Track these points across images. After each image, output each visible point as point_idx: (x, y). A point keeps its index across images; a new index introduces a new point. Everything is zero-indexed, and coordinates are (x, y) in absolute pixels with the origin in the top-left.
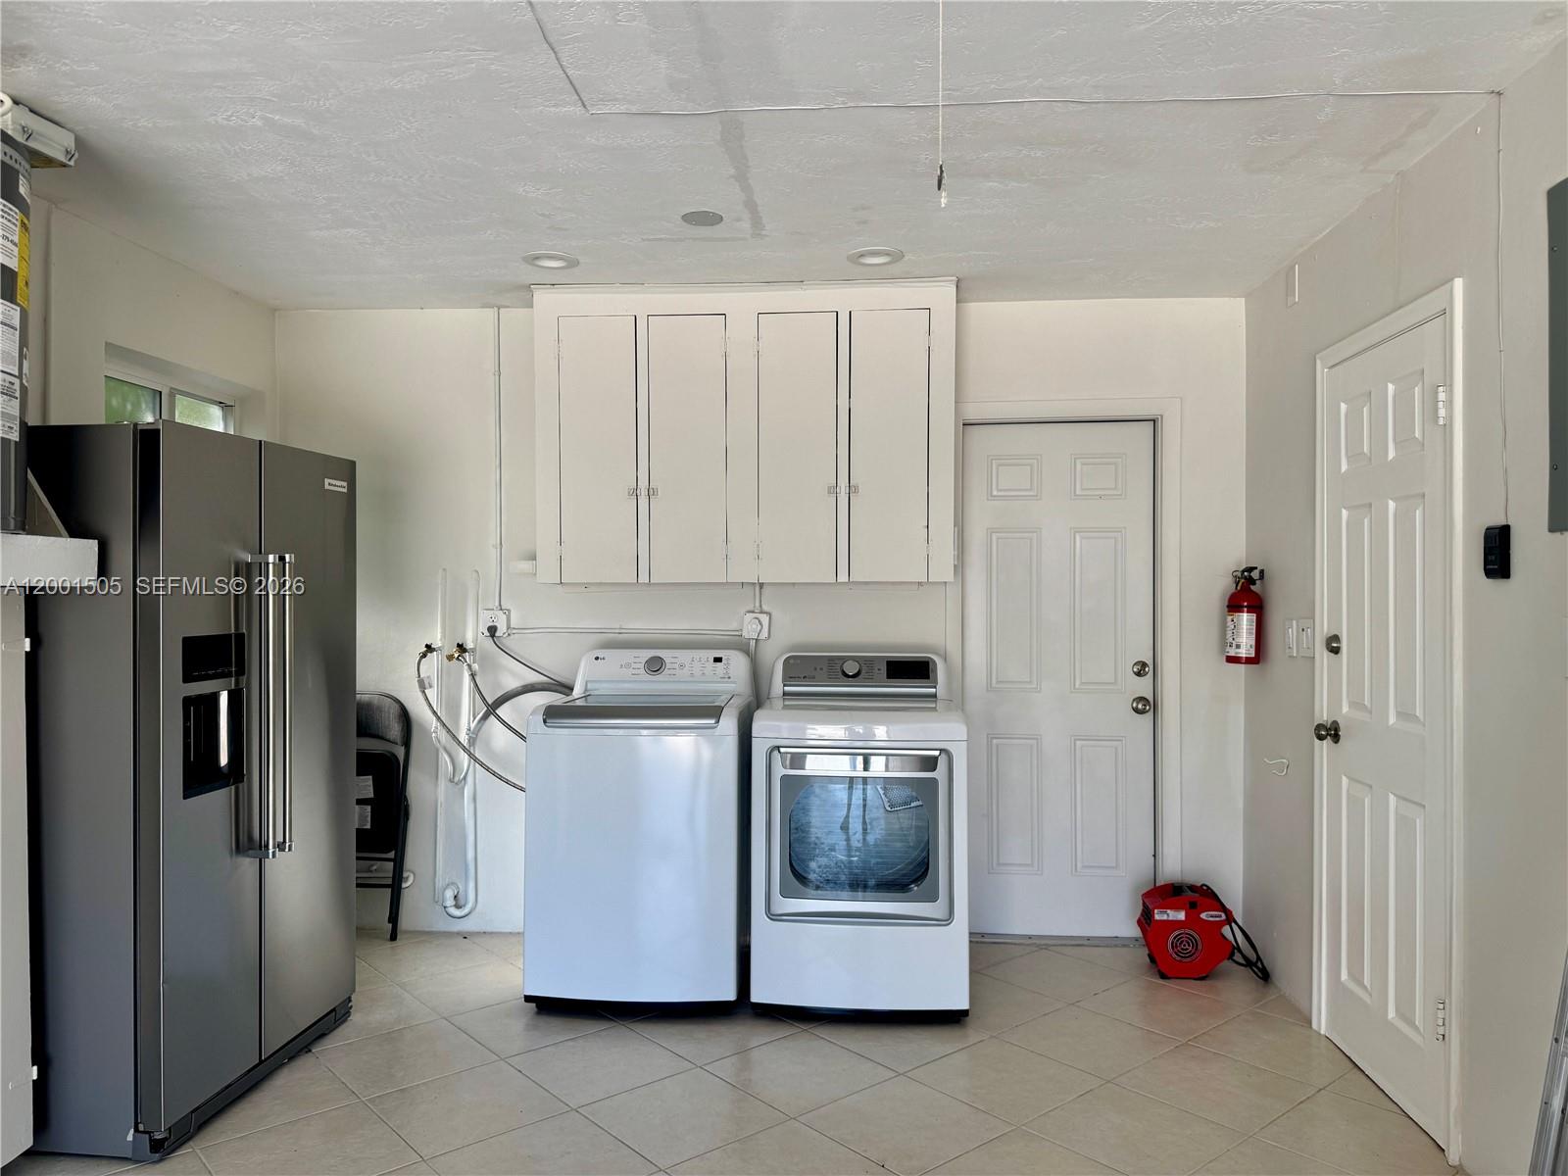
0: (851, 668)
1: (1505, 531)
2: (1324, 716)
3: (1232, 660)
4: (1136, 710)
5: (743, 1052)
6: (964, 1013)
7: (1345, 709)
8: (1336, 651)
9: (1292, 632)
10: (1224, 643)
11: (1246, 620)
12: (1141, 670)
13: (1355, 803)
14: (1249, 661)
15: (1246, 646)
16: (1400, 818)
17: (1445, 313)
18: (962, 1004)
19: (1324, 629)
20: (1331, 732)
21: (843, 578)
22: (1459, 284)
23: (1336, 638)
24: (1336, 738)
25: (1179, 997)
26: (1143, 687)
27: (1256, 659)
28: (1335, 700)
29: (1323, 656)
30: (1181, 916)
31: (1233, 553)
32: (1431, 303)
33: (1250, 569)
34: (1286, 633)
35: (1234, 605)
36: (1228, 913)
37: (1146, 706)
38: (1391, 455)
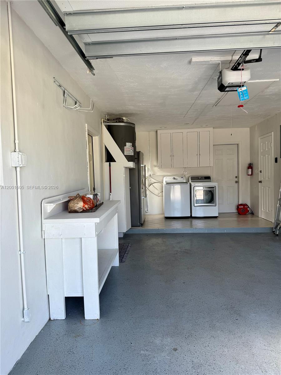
0: (200, 178)
1: (277, 158)
2: (260, 180)
3: (248, 175)
4: (236, 183)
5: (191, 222)
6: (218, 217)
7: (262, 179)
8: (261, 172)
9: (256, 171)
10: (247, 173)
11: (250, 170)
12: (236, 177)
13: (263, 189)
14: (251, 175)
15: (250, 173)
16: (268, 189)
17: (272, 135)
18: (217, 215)
19: (260, 170)
20: (261, 182)
21: (199, 166)
22: (273, 132)
23: (261, 171)
24: (261, 183)
25: (242, 218)
26: (236, 180)
27: (252, 174)
28: (261, 179)
29: (260, 173)
30: (243, 207)
31: (248, 161)
32: (269, 134)
33: (250, 163)
34: (255, 171)
35: (249, 168)
36: (248, 206)
37: (237, 182)
38: (267, 150)
